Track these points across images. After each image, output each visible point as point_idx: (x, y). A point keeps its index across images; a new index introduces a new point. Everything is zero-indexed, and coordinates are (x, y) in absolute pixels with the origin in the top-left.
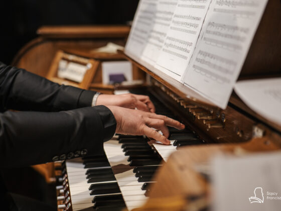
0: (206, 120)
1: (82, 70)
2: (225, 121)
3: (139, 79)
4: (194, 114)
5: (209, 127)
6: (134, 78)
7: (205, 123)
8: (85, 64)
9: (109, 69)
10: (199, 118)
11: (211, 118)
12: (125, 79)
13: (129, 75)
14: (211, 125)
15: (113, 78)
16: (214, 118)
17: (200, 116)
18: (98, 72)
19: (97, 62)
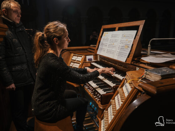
1: (81, 58)
3: (95, 60)
6: (94, 60)
8: (81, 57)
9: (88, 57)
12: (92, 60)
13: (93, 59)
15: (89, 59)
18: (85, 58)
19: (85, 56)
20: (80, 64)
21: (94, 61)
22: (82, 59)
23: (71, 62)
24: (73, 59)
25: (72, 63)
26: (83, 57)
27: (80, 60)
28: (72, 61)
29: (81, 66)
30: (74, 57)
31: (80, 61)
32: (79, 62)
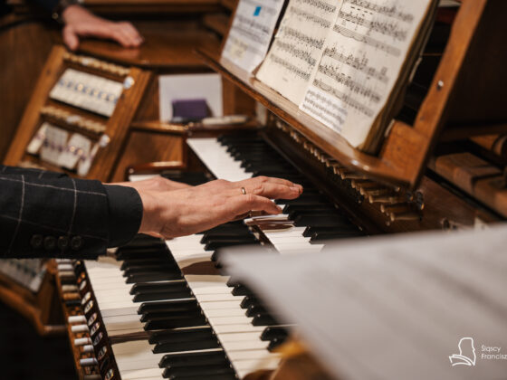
0: (386, 206)
1: (115, 89)
2: (422, 207)
3: (238, 112)
4: (362, 193)
5: (392, 219)
6: (226, 112)
7: (383, 211)
8: (119, 79)
9: (174, 88)
10: (371, 201)
11: (396, 202)
12: (209, 114)
13: (216, 105)
14: (396, 215)
15: (179, 107)
16: (401, 202)
17: (374, 197)
18: (149, 95)
19: (147, 75)
20: (105, 140)
21: (228, 120)
22: (123, 97)
23: (44, 118)
24: (59, 93)
25: (44, 130)
26: (130, 81)
27: (108, 109)
28: (51, 110)
29: (113, 158)
30: (70, 75)
31: (101, 118)
32: (97, 127)
